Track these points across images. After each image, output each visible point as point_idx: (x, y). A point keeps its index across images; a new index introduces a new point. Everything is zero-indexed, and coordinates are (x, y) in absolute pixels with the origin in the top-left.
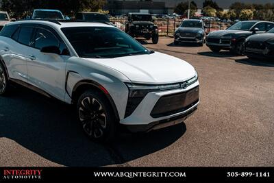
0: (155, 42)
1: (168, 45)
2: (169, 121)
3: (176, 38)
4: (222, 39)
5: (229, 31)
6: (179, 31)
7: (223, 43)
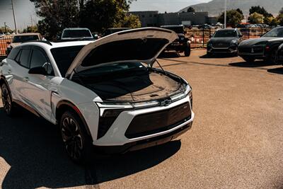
0: (187, 54)
1: (201, 57)
2: (149, 142)
3: (208, 50)
4: (254, 48)
5: (263, 39)
6: (211, 42)
7: (255, 52)
